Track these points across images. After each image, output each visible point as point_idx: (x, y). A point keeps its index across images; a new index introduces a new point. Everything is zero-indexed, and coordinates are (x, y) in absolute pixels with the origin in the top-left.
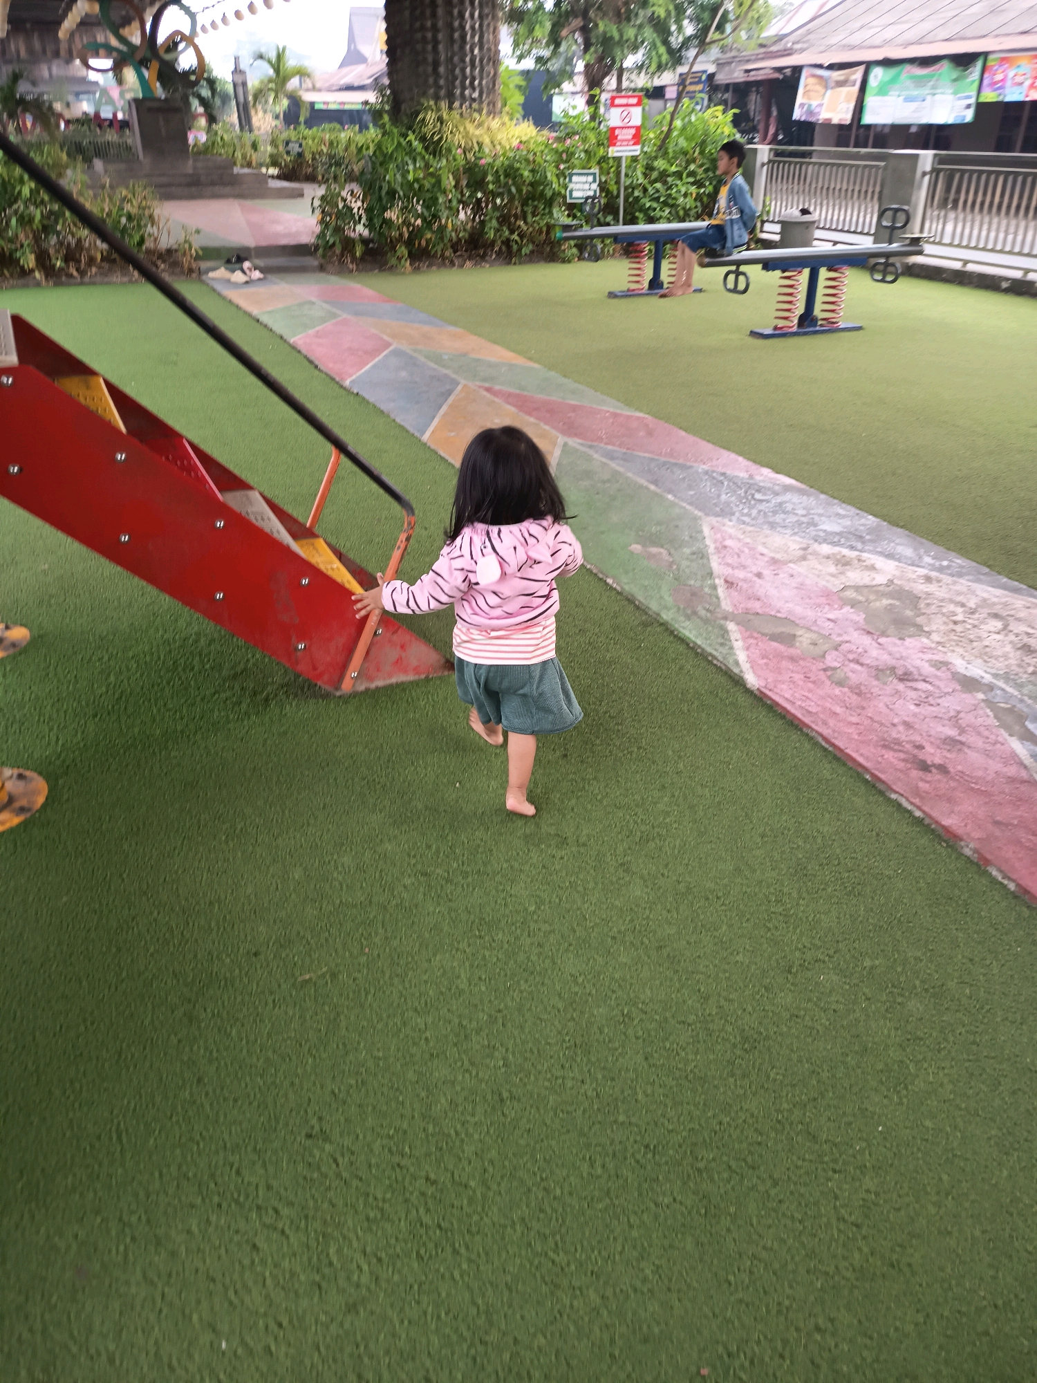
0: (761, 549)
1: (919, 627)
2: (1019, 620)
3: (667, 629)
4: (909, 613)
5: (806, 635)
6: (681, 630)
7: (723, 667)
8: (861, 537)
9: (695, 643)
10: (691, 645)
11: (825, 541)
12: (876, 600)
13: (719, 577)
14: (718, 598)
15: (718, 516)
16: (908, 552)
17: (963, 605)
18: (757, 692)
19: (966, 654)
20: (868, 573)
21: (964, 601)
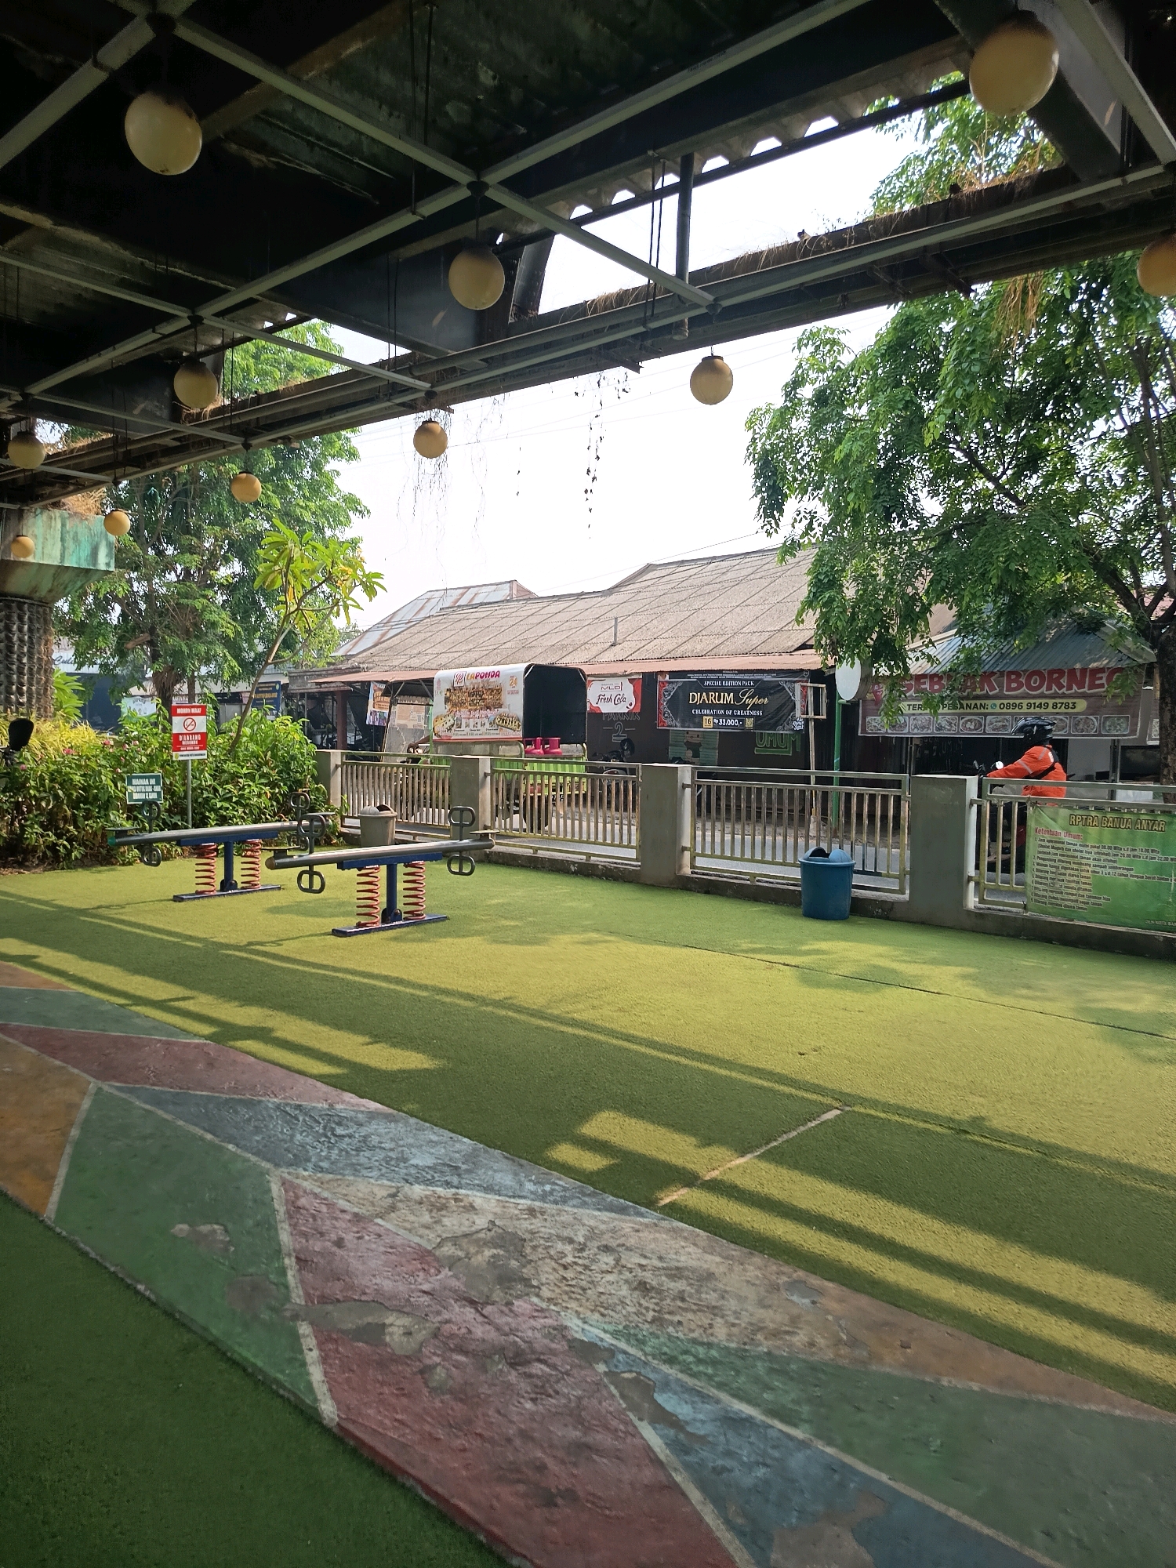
0: (342, 1203)
1: (526, 1282)
2: (629, 1249)
3: (218, 1350)
4: (514, 1264)
5: (398, 1322)
6: (236, 1348)
7: (292, 1399)
8: (457, 1168)
9: (254, 1365)
10: (250, 1370)
11: (418, 1180)
12: (477, 1252)
13: (289, 1255)
14: (287, 1287)
15: (291, 1165)
16: (506, 1179)
17: (571, 1241)
18: (335, 1430)
19: (580, 1309)
20: (467, 1216)
21: (572, 1235)
